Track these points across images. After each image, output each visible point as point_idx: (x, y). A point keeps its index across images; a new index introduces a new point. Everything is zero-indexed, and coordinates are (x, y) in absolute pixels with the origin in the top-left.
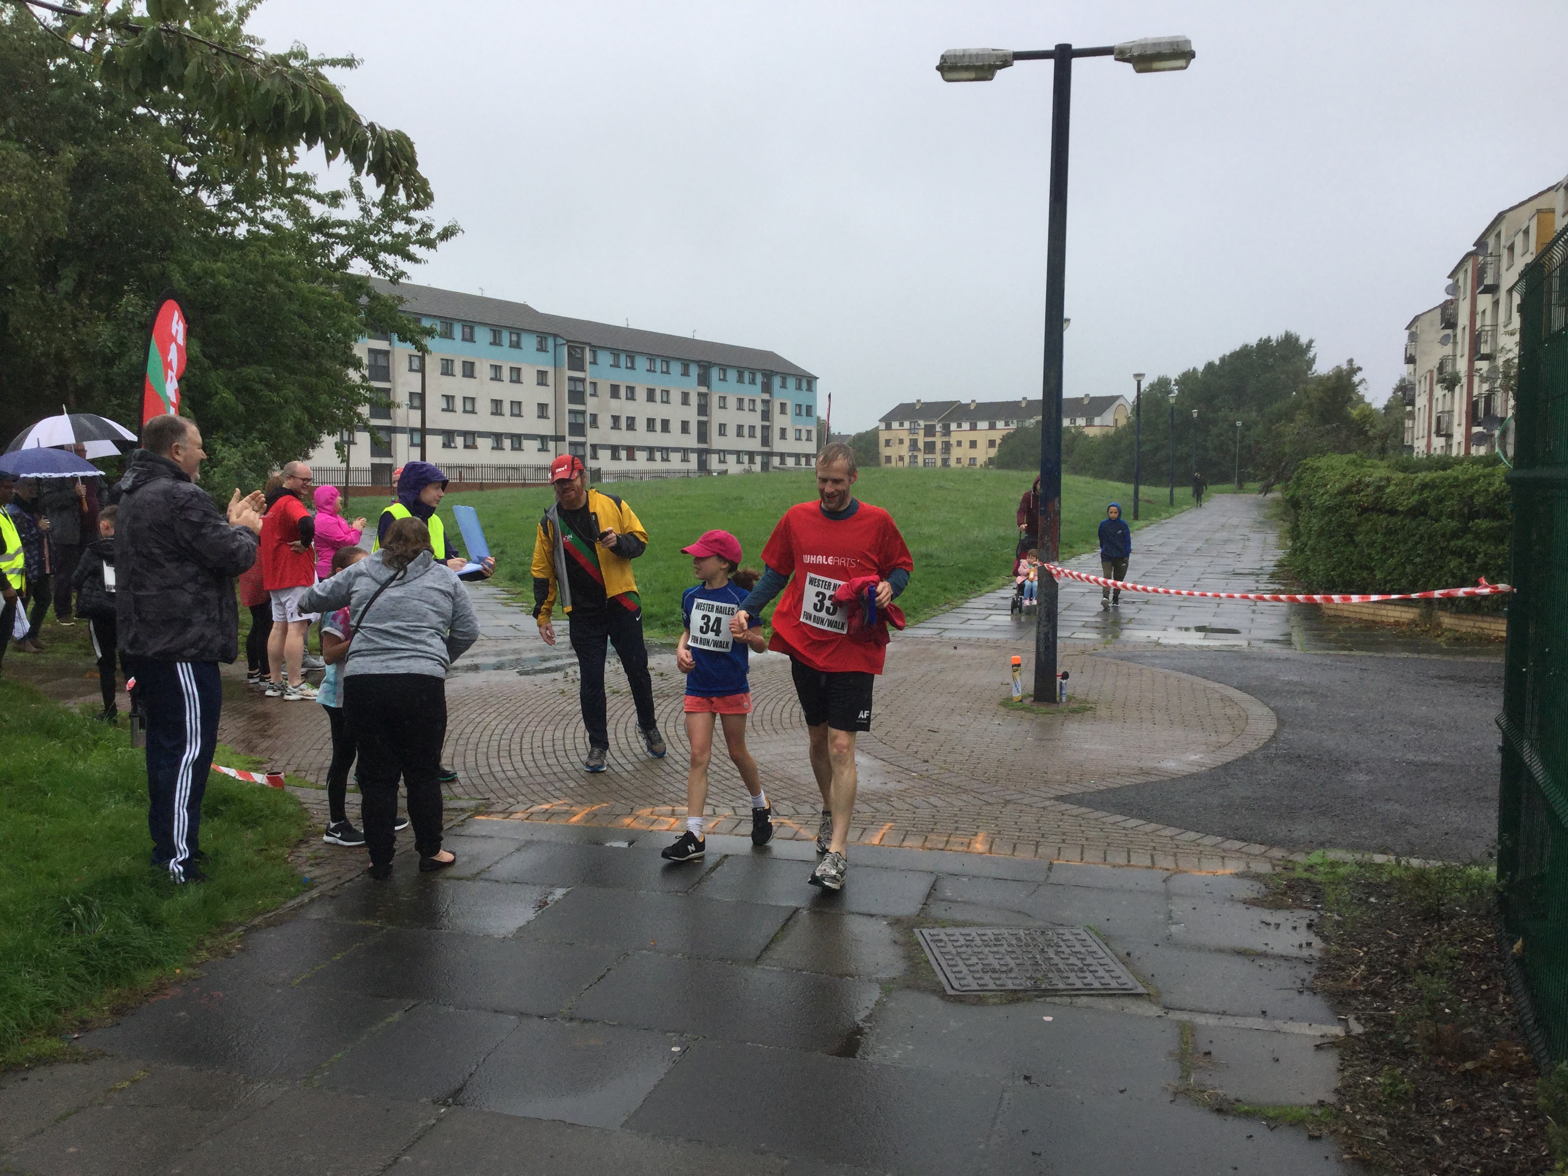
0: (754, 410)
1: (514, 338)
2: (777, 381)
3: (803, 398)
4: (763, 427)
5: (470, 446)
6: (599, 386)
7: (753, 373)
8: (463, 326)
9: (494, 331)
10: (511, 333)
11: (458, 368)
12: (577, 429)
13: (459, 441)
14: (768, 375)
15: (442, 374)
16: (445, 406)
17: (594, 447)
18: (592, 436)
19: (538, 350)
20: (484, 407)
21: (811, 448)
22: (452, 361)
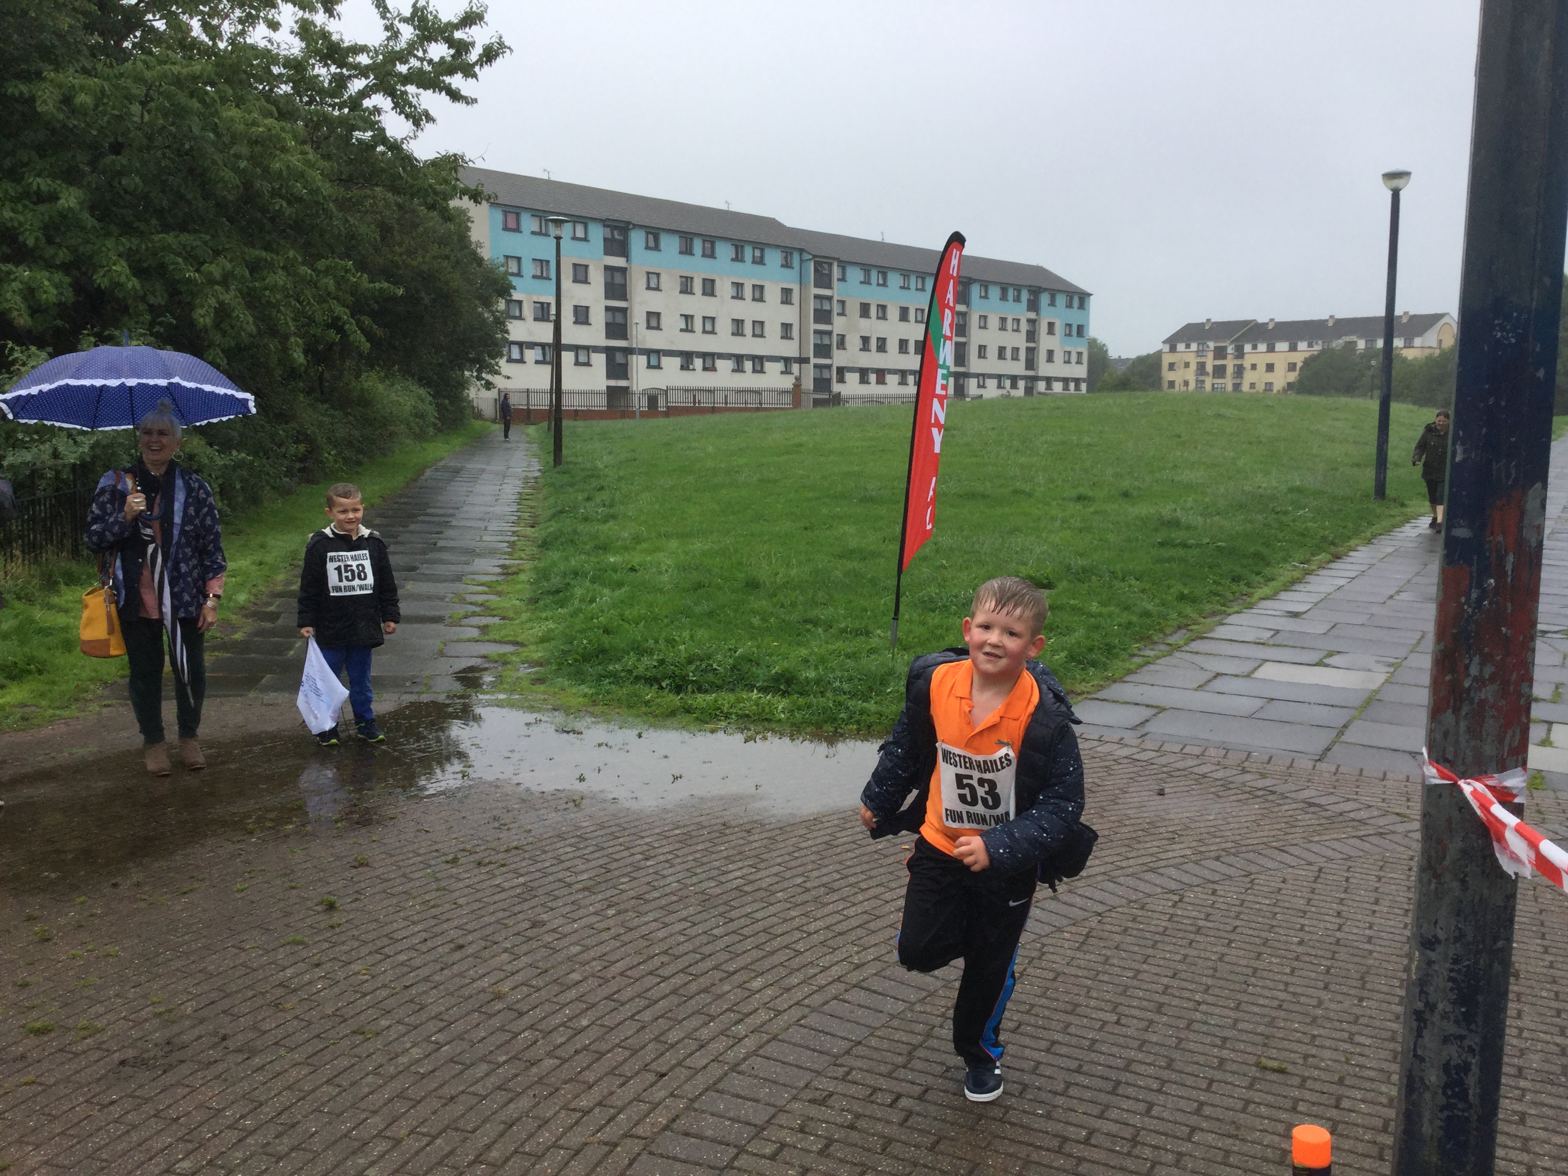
0: (1017, 330)
1: (758, 253)
2: (1045, 299)
3: (1074, 316)
4: (1028, 349)
5: (709, 368)
6: (848, 304)
7: (1018, 289)
8: (704, 241)
9: (737, 247)
10: (754, 248)
11: (698, 286)
12: (823, 350)
13: (698, 363)
14: (1035, 292)
15: (681, 292)
16: (684, 327)
17: (841, 371)
18: (839, 358)
19: (782, 266)
20: (724, 326)
21: (1081, 371)
22: (692, 278)
